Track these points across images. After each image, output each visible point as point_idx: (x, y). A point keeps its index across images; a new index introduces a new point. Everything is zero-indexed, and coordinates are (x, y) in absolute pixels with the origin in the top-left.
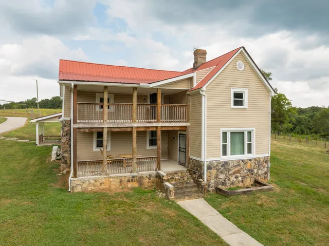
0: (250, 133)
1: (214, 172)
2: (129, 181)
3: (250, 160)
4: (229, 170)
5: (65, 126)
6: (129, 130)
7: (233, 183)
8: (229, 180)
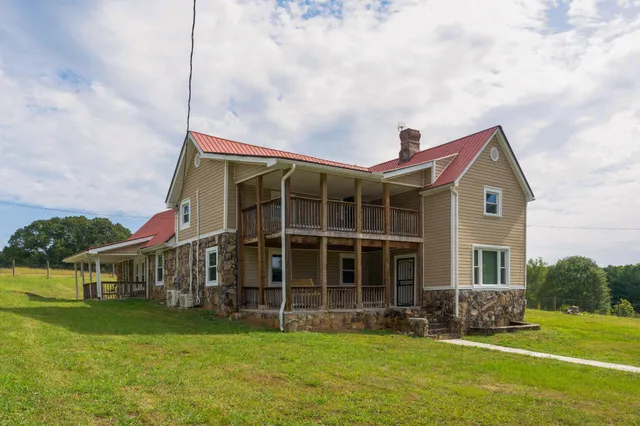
0: (503, 255)
1: (465, 305)
2: (353, 321)
3: (505, 293)
4: (482, 305)
5: (229, 243)
6: (350, 243)
7: (485, 324)
8: (482, 319)
